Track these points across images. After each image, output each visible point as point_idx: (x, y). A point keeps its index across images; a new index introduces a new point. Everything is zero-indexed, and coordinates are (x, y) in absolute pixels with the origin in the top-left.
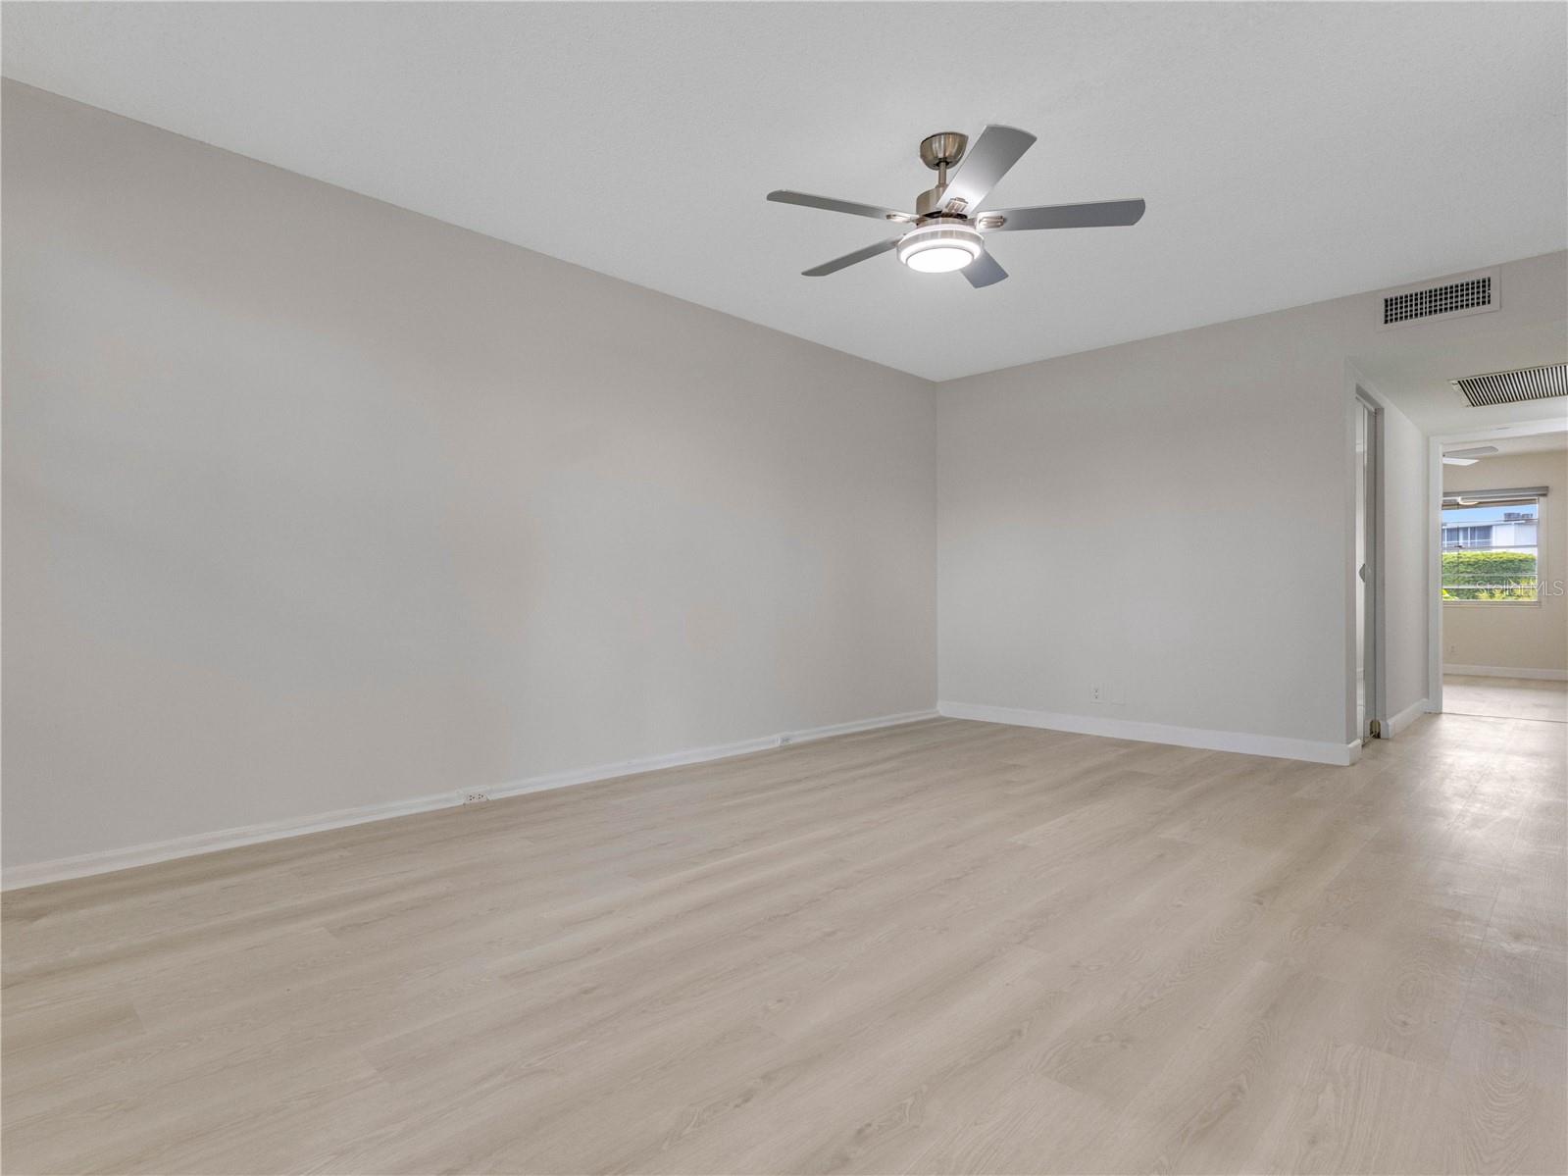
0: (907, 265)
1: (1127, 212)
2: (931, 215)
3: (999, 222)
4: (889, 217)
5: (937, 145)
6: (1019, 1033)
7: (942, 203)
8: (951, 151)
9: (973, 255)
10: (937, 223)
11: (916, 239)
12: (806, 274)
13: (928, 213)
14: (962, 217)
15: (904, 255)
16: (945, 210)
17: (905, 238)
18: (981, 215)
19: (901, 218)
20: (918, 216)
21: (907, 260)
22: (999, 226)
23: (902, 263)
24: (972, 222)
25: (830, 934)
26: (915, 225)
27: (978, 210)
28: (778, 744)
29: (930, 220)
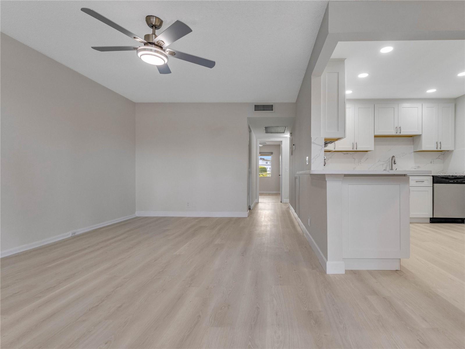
0: (140, 58)
1: (210, 64)
2: (150, 43)
3: (173, 54)
4: (135, 38)
5: (152, 19)
7: (155, 40)
8: (158, 24)
9: (165, 61)
10: (152, 46)
11: (144, 50)
14: (161, 48)
15: (140, 54)
16: (156, 43)
17: (140, 48)
18: (168, 50)
19: (139, 40)
20: (146, 42)
21: (141, 56)
22: (173, 55)
23: (139, 57)
24: (164, 50)
26: (144, 44)
27: (167, 47)
28: (70, 236)
29: (149, 45)
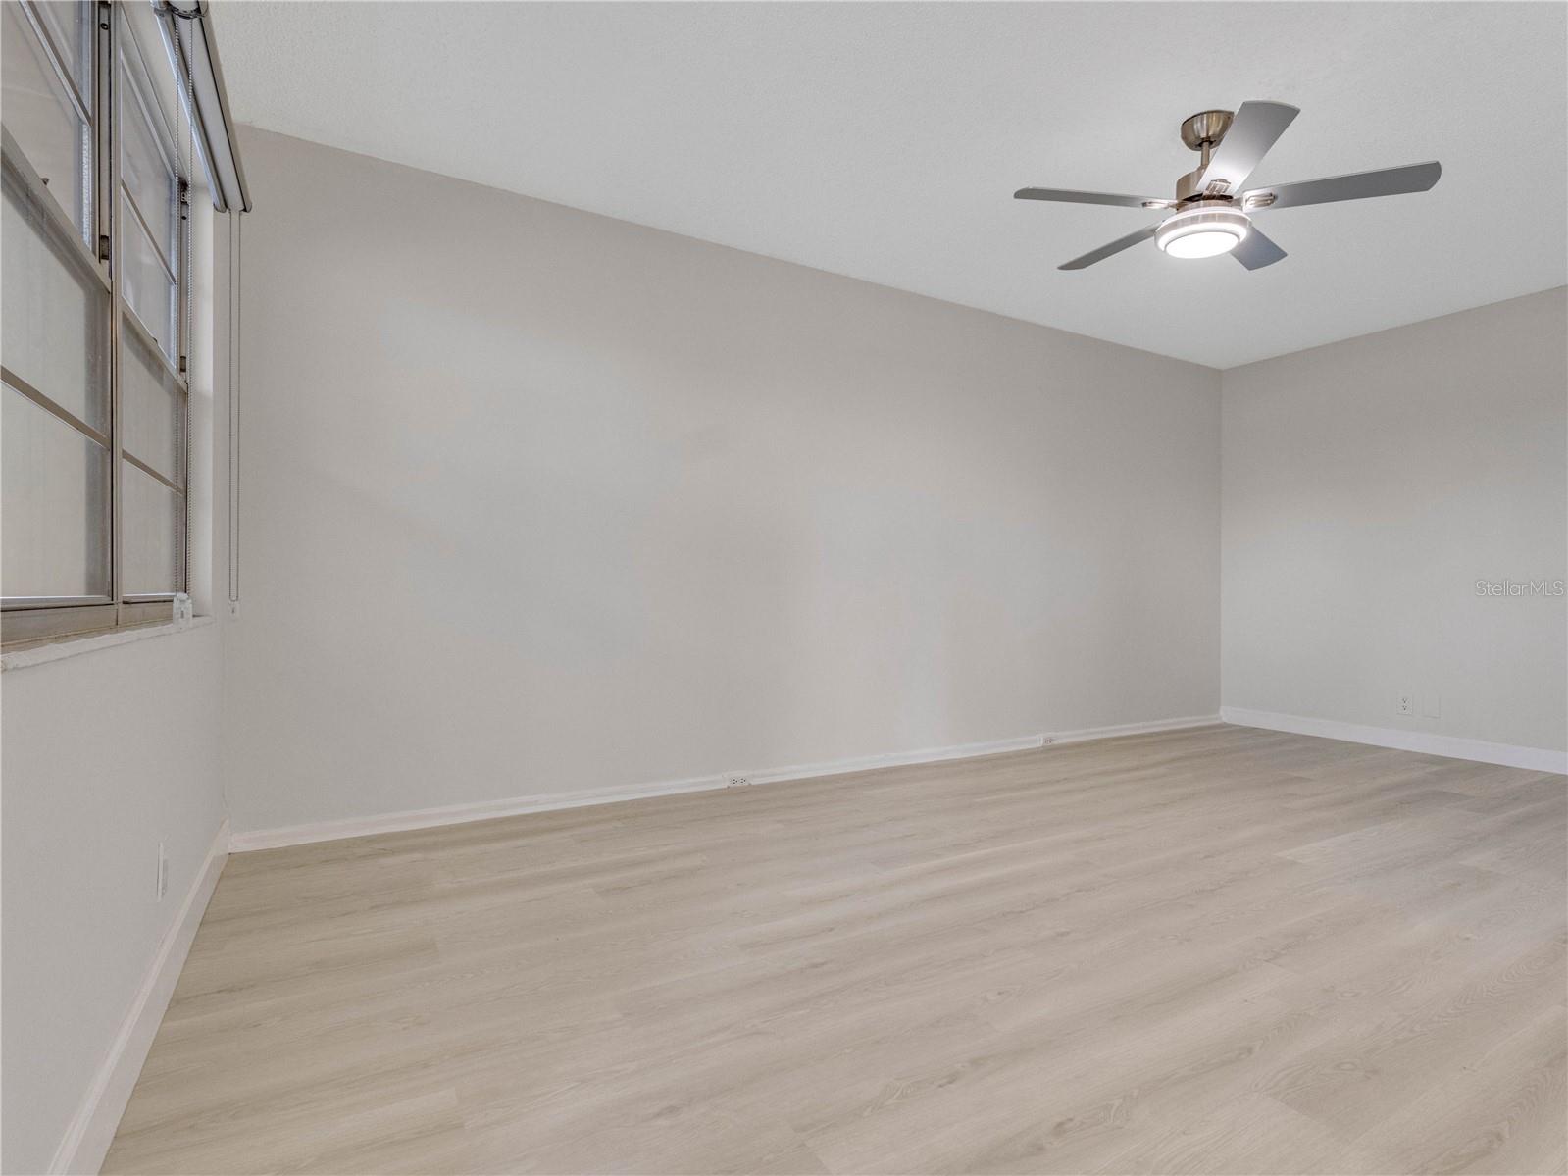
0: (1165, 251)
1: (1421, 177)
2: (1192, 199)
3: (1270, 200)
4: (1144, 204)
5: (1199, 124)
6: (1250, 1051)
7: (1201, 186)
8: (1214, 130)
9: (1238, 238)
10: (1199, 207)
11: (1175, 225)
12: (1062, 268)
13: (1189, 197)
14: (1226, 198)
15: (1162, 242)
16: (1206, 193)
17: (1164, 224)
18: (1248, 194)
19: (1159, 205)
20: (1176, 202)
21: (1166, 246)
22: (1268, 204)
23: (1159, 249)
24: (1238, 203)
25: (1062, 934)
26: (1174, 210)
27: (1244, 188)
29: (1190, 205)
